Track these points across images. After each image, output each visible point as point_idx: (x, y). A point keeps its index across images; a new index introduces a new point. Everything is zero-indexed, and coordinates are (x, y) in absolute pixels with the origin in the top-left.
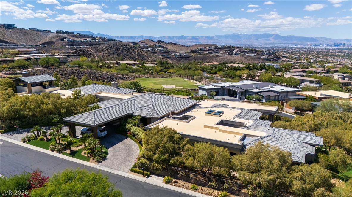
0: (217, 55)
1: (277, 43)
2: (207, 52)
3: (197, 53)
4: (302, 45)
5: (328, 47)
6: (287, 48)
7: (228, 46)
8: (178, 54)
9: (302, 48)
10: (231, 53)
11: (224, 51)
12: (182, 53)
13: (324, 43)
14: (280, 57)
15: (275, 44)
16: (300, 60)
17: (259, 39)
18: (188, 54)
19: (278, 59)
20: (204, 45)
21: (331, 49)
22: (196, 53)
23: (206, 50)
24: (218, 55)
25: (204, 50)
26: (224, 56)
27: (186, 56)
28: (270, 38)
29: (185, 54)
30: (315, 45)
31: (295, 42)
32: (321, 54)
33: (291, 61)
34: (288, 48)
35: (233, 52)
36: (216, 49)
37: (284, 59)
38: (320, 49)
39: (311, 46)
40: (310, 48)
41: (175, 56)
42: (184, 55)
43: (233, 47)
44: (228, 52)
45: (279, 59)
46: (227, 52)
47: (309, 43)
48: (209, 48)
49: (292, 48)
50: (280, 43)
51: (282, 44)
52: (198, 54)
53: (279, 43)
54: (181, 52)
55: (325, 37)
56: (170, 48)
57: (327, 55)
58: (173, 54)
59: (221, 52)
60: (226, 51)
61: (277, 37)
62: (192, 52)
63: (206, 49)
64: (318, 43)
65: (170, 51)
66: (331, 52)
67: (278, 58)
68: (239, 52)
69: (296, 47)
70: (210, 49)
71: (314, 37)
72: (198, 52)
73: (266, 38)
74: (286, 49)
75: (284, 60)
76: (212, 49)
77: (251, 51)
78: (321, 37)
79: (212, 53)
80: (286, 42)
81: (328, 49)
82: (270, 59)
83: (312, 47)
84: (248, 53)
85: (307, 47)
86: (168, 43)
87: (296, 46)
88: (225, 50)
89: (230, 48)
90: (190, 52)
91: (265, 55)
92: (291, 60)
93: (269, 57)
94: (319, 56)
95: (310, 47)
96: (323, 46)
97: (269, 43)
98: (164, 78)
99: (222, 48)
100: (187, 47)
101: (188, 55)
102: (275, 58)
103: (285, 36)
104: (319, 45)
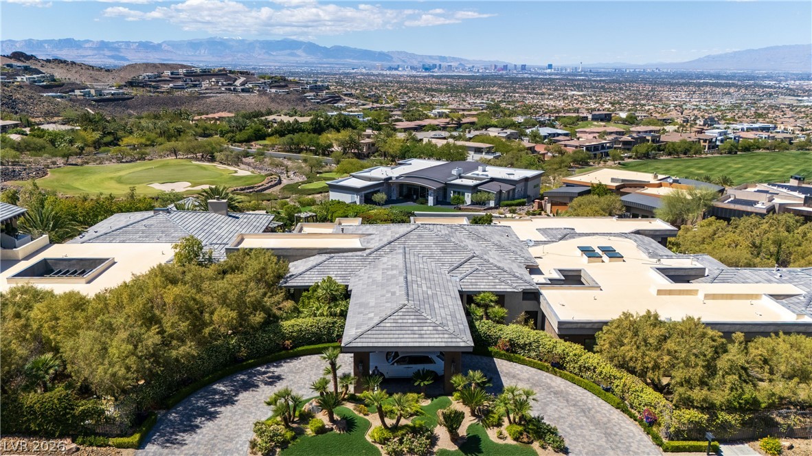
0: (201, 94)
1: (314, 63)
2: (171, 85)
3: (148, 89)
4: (365, 68)
5: (414, 73)
6: (337, 74)
7: (220, 71)
8: (93, 92)
9: (368, 74)
10: (232, 88)
11: (213, 83)
12: (105, 89)
13: (404, 64)
14: (339, 97)
15: (310, 65)
16: (380, 101)
17: (274, 54)
18: (121, 91)
19: (337, 101)
20: (154, 66)
21: (420, 77)
22: (143, 87)
23: (163, 78)
24: (204, 93)
25: (158, 79)
26: (218, 95)
27: (116, 97)
28: (299, 52)
29: (113, 92)
30: (390, 69)
31: (349, 60)
32: (406, 87)
33: (363, 105)
34: (341, 74)
35: (235, 83)
36: (192, 78)
37: (349, 100)
38: (401, 76)
39: (382, 70)
40: (383, 75)
41: (83, 96)
42: (112, 94)
43: (231, 72)
44: (223, 85)
45: (338, 99)
46: (220, 84)
47: (378, 64)
48: (172, 74)
49: (348, 73)
50: (322, 64)
51: (325, 66)
52: (150, 92)
53: (319, 63)
54: (99, 86)
55: (405, 52)
56: (59, 74)
57: (419, 90)
58: (77, 92)
59: (205, 84)
60: (218, 82)
61: (312, 48)
62: (131, 84)
63: (164, 76)
64: (394, 64)
65: (63, 84)
66: (423, 83)
67: (335, 98)
68: (251, 86)
69: (356, 73)
70: (174, 77)
71: (385, 50)
72: (150, 86)
73: (288, 51)
74: (337, 76)
75: (348, 102)
76: (180, 78)
77: (276, 82)
78: (398, 52)
79: (183, 88)
80: (332, 60)
81: (415, 77)
82: (322, 100)
83: (385, 73)
84: (271, 88)
85: (375, 72)
86: (48, 61)
87: (353, 69)
88: (213, 80)
89: (226, 74)
90: (125, 86)
91: (307, 92)
92: (362, 102)
93: (317, 95)
94: (406, 91)
95: (381, 72)
96: (404, 69)
97: (297, 63)
98: (127, 162)
99: (206, 74)
100: (108, 71)
101: (123, 94)
102: (330, 97)
103: (329, 47)
104: (396, 69)
